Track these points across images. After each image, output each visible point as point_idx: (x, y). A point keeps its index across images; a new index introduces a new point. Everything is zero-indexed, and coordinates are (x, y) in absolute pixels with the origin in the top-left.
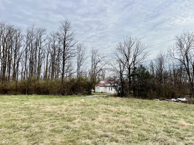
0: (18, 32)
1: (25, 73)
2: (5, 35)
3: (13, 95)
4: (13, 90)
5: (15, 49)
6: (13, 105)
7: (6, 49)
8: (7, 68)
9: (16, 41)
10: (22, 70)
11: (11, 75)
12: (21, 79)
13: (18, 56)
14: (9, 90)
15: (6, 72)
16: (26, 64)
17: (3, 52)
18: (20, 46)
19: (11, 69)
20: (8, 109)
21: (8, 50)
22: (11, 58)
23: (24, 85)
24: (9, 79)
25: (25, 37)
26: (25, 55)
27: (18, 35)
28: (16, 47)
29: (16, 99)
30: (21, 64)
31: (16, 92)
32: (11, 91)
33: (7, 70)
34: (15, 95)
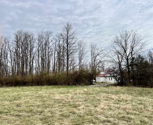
0: (31, 36)
1: (38, 69)
2: (22, 40)
3: (31, 86)
4: (30, 82)
5: (30, 50)
6: (30, 94)
7: (24, 51)
8: (25, 65)
9: (31, 44)
10: (36, 66)
11: (28, 70)
12: (36, 73)
13: (32, 55)
14: (27, 82)
15: (24, 68)
16: (38, 61)
17: (22, 54)
18: (33, 47)
19: (28, 66)
20: (27, 97)
21: (25, 51)
22: (27, 57)
23: (38, 78)
24: (27, 74)
25: (37, 40)
26: (37, 54)
27: (31, 39)
28: (31, 49)
29: (33, 89)
30: (35, 61)
31: (32, 84)
32: (29, 83)
33: (25, 67)
34: (32, 86)
